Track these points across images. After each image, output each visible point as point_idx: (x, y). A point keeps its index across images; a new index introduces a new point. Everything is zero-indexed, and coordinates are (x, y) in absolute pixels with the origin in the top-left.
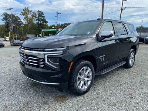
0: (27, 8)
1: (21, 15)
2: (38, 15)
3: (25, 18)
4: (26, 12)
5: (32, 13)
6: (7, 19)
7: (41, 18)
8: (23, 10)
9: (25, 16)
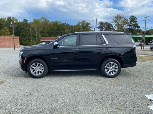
0: (119, 15)
1: (112, 22)
2: (130, 20)
3: (116, 25)
4: (118, 19)
5: (124, 19)
6: (102, 27)
7: (133, 23)
8: (115, 17)
9: (116, 23)
